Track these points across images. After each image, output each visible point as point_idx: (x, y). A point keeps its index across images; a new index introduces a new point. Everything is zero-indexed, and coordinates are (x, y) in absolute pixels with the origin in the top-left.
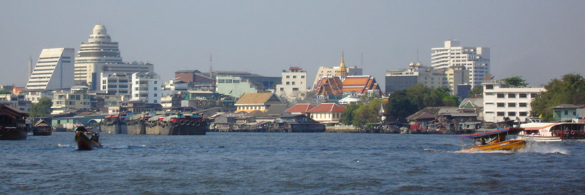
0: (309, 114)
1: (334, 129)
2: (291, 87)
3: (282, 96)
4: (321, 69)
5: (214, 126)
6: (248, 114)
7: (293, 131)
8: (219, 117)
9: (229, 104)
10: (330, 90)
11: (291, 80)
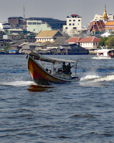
0: (79, 43)
1: (94, 53)
2: (72, 26)
3: (65, 32)
4: (96, 16)
5: (22, 51)
6: (43, 44)
7: (69, 54)
8: (25, 45)
9: (32, 37)
10: (98, 28)
11: (72, 22)
